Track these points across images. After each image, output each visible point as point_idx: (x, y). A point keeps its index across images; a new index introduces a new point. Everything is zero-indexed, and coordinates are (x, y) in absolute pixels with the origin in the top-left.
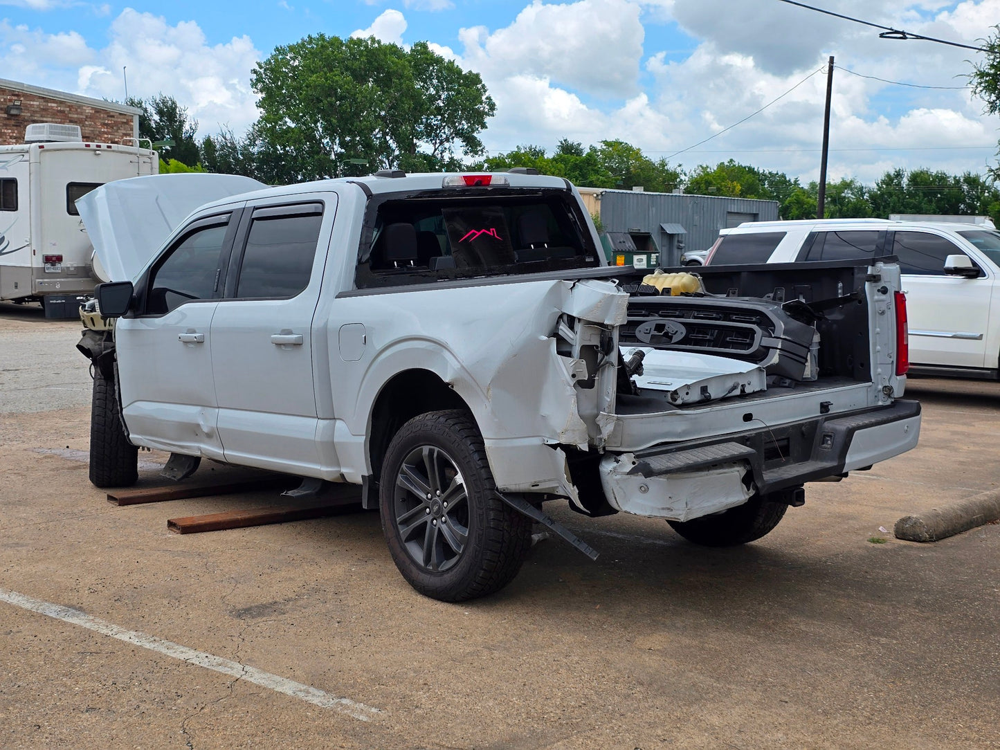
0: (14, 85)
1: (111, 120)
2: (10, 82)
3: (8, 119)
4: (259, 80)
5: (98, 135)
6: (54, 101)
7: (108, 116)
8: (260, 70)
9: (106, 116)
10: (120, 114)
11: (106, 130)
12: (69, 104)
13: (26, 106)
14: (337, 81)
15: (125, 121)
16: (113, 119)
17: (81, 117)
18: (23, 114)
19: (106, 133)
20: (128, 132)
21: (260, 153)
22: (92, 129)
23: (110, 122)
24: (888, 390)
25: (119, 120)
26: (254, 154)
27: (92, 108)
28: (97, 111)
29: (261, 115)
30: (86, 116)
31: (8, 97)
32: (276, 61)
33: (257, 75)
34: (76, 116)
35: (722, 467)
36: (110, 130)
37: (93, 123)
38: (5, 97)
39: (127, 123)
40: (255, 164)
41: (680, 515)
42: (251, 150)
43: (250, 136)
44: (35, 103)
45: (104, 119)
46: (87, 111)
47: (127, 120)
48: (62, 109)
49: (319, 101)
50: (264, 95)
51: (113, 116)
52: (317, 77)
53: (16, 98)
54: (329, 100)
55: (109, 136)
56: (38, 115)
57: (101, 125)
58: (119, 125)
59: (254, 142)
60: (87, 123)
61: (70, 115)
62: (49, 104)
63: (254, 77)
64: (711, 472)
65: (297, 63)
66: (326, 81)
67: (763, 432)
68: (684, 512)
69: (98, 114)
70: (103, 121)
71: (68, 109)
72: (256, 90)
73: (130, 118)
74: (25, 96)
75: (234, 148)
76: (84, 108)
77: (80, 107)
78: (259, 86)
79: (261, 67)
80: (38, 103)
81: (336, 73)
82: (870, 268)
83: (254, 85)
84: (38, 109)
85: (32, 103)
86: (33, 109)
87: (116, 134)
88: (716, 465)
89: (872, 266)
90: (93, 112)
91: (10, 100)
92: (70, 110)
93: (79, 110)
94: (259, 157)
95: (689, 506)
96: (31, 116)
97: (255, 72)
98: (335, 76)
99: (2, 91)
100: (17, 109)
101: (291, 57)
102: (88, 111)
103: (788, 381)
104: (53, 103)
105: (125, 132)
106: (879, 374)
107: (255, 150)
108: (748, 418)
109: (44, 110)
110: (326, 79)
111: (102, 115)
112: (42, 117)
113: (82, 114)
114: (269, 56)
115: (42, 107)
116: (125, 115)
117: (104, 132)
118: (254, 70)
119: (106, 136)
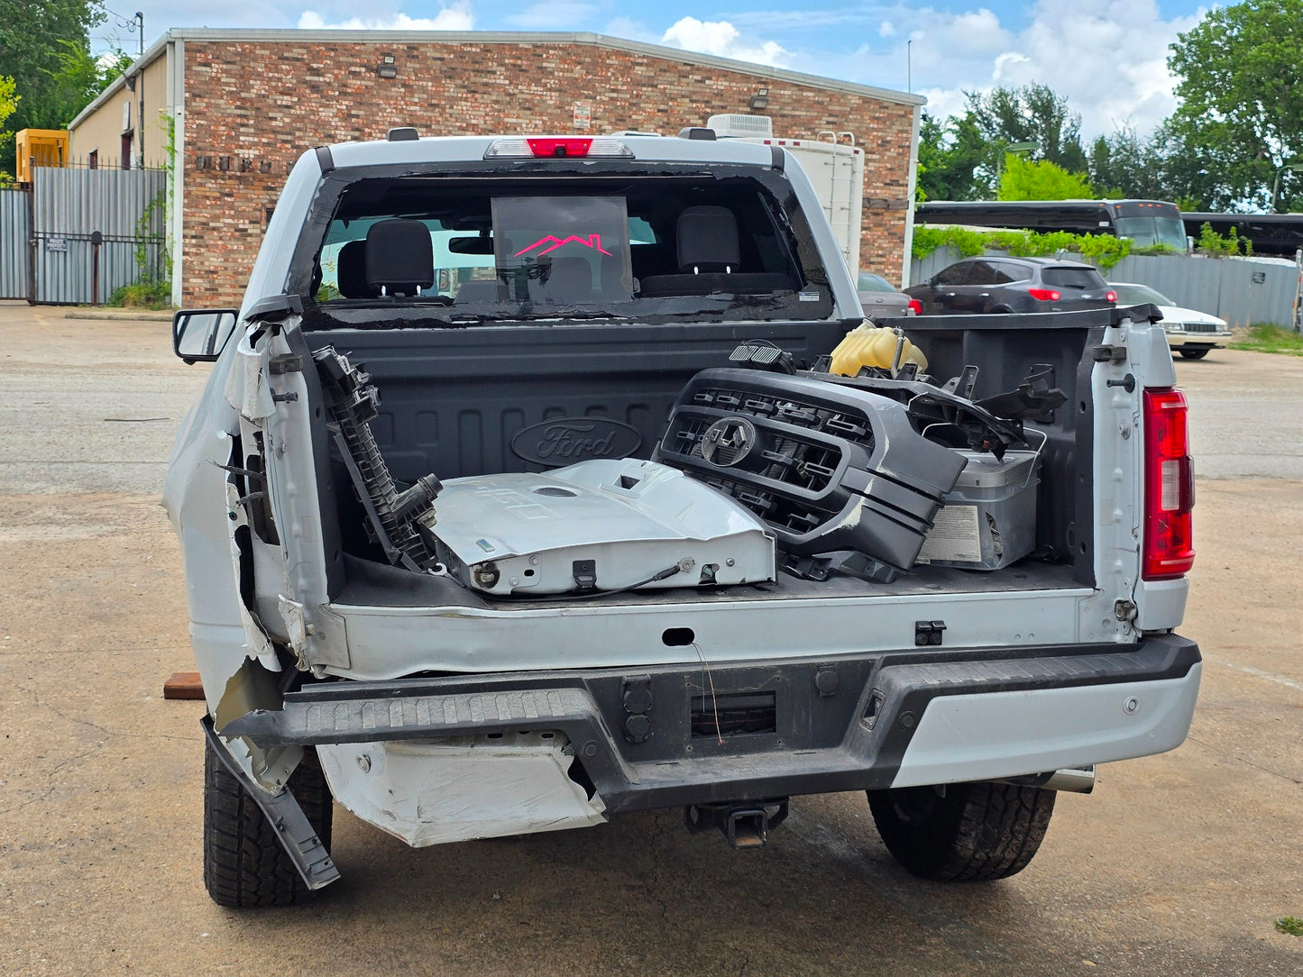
0: (762, 69)
1: (884, 113)
2: (758, 66)
3: (751, 114)
4: (1180, 58)
5: (865, 133)
6: (810, 89)
7: (880, 108)
8: (1182, 44)
9: (877, 107)
10: (897, 104)
11: (876, 126)
12: (829, 93)
13: (775, 97)
14: (1289, 54)
15: (902, 113)
16: (886, 110)
17: (844, 109)
18: (770, 107)
19: (875, 130)
20: (905, 128)
21: (1172, 158)
22: (857, 125)
23: (881, 115)
24: (1125, 610)
25: (894, 112)
26: (1161, 160)
27: (860, 98)
28: (866, 101)
29: (1179, 106)
30: (851, 108)
31: (754, 86)
32: (1207, 30)
33: (1178, 52)
34: (837, 108)
35: (510, 742)
36: (881, 126)
37: (859, 117)
38: (749, 85)
39: (903, 116)
40: (1162, 173)
41: (407, 831)
42: (1158, 154)
43: (1158, 135)
44: (786, 92)
45: (874, 111)
46: (853, 101)
47: (906, 112)
48: (820, 99)
49: (1260, 83)
50: (1186, 79)
51: (887, 108)
52: (1260, 51)
53: (762, 86)
54: (1274, 82)
55: (880, 134)
56: (789, 108)
57: (870, 119)
58: (894, 119)
59: (1164, 143)
60: (851, 117)
61: (830, 107)
62: (805, 94)
63: (1173, 53)
64: (478, 749)
65: (1235, 32)
66: (1274, 55)
67: (690, 673)
68: (415, 828)
69: (866, 105)
70: (873, 114)
71: (828, 99)
72: (1174, 72)
73: (909, 109)
74: (775, 83)
75: (1135, 154)
76: (850, 97)
77: (844, 96)
78: (1179, 67)
79: (1183, 40)
80: (790, 93)
81: (1287, 42)
82: (1109, 332)
83: (1172, 65)
84: (789, 101)
85: (782, 92)
86: (783, 100)
87: (888, 130)
88: (499, 736)
89: (1114, 326)
90: (861, 102)
91: (755, 90)
92: (831, 100)
93: (842, 100)
94: (1169, 164)
95: (426, 816)
96: (781, 109)
97: (1174, 47)
98: (1287, 46)
99: (747, 78)
100: (763, 100)
101: (1228, 24)
102: (855, 101)
103: (878, 566)
104: (811, 91)
105: (901, 128)
106: (1119, 572)
107: (1164, 154)
108: (678, 637)
109: (797, 101)
110: (1274, 52)
111: (872, 106)
112: (793, 110)
113: (845, 105)
114: (1197, 25)
115: (795, 97)
116: (903, 105)
117: (873, 128)
118: (1173, 45)
119: (875, 133)
